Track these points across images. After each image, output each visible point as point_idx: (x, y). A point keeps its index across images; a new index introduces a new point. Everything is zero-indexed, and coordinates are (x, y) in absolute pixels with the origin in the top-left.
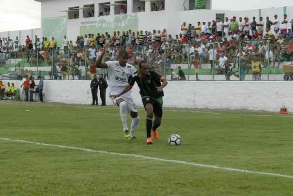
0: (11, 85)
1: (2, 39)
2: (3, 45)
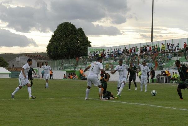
0: (175, 74)
1: (168, 44)
2: (170, 48)
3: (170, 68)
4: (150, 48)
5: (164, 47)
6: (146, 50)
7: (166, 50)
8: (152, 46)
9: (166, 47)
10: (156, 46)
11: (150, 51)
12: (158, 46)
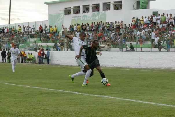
0: (30, 54)
1: (25, 27)
2: (26, 30)
3: (26, 49)
4: (8, 30)
5: (21, 29)
6: (4, 32)
7: (22, 32)
8: (10, 28)
9: (23, 29)
10: (13, 28)
11: (7, 32)
12: (15, 28)
